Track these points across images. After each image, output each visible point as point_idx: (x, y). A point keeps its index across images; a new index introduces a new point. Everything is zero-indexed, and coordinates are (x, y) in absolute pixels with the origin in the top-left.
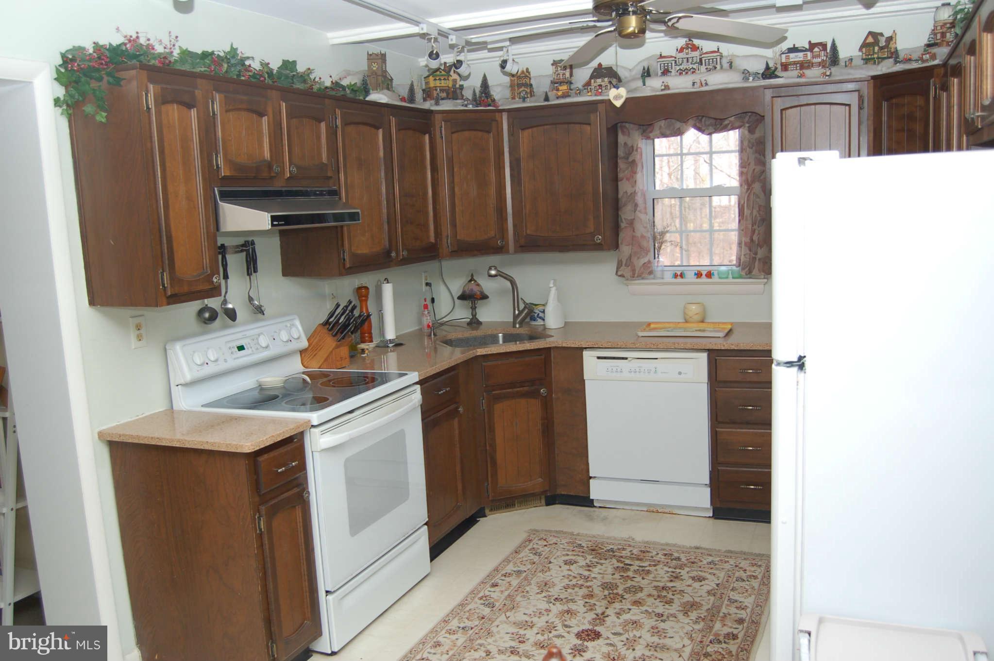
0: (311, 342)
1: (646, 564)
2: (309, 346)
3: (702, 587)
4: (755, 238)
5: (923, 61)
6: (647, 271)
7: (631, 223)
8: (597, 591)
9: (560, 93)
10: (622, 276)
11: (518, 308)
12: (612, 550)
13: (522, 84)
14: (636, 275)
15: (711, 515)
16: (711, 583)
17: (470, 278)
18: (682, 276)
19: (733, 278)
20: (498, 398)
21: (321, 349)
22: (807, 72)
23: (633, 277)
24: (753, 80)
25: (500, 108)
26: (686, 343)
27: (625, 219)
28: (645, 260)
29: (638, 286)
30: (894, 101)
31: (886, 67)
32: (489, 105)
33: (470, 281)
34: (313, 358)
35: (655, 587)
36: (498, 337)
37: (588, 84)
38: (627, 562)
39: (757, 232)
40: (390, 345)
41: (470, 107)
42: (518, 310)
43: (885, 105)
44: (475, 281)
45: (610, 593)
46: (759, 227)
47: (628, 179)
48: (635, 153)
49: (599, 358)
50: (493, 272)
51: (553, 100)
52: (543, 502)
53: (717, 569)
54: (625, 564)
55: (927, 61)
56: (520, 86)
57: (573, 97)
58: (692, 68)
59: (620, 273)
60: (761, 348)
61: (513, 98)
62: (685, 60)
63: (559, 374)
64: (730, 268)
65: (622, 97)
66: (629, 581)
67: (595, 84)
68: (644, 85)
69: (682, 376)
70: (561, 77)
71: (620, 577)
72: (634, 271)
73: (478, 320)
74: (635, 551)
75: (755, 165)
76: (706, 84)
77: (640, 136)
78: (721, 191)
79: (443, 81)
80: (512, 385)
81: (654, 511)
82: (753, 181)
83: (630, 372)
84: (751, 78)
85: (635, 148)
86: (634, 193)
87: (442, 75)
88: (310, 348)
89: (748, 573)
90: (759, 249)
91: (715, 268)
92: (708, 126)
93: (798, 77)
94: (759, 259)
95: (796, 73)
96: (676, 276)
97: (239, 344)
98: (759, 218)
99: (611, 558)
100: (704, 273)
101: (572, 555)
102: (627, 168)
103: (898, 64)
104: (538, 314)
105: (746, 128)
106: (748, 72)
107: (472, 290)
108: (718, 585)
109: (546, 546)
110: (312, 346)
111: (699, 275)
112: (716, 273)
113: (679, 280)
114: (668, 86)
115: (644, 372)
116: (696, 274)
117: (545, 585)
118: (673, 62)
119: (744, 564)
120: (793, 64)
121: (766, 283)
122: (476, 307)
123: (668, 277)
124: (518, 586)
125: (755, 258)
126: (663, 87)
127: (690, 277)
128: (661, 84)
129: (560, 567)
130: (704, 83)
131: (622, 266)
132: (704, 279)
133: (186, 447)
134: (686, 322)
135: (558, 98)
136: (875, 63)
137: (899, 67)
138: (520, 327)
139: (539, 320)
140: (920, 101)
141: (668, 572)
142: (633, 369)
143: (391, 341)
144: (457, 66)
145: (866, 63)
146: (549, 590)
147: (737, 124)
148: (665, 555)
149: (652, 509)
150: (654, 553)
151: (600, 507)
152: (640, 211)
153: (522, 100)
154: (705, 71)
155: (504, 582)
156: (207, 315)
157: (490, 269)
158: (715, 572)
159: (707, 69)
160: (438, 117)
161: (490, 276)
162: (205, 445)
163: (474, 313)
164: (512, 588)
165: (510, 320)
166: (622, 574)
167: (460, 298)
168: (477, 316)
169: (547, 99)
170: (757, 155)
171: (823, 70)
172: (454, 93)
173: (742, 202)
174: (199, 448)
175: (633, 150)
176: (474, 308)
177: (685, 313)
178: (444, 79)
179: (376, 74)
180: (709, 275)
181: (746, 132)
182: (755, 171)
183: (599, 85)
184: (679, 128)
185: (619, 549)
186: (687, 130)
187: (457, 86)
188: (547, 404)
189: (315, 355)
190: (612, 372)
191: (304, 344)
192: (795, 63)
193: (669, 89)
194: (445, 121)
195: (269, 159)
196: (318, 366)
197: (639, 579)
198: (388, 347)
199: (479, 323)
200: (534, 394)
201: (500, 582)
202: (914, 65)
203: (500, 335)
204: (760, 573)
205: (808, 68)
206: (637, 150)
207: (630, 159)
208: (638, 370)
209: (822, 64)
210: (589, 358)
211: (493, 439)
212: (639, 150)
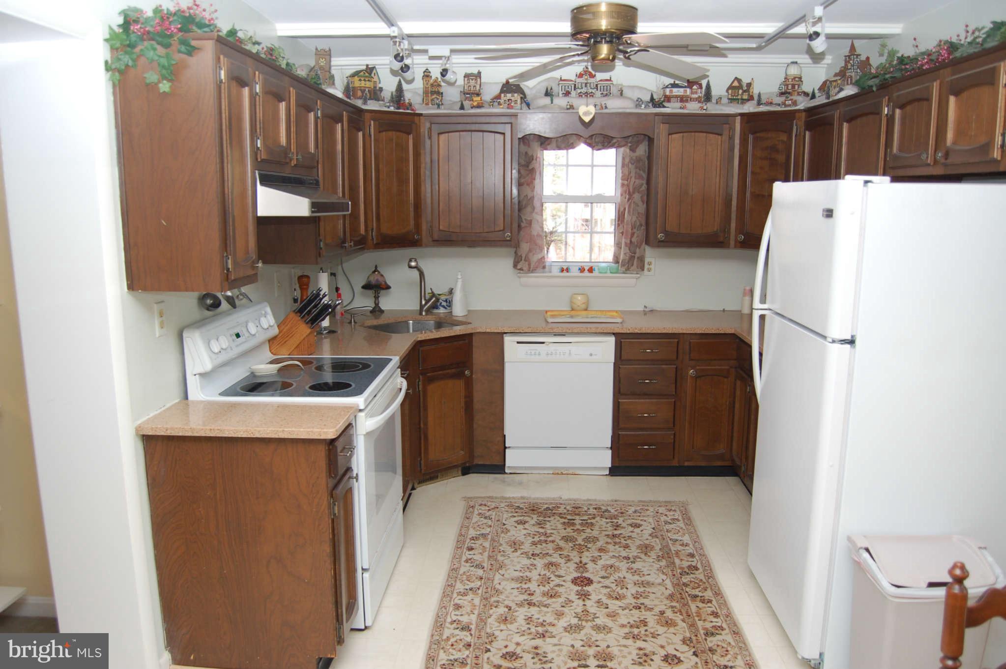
0: (281, 329)
1: (585, 518)
2: (280, 332)
3: (643, 532)
4: (634, 240)
5: (786, 106)
6: (542, 265)
7: (530, 223)
8: (562, 544)
9: (475, 104)
10: (521, 269)
11: (425, 297)
12: (548, 509)
13: (435, 91)
14: (531, 269)
15: (608, 473)
16: (647, 529)
17: (374, 269)
18: (567, 270)
19: (611, 273)
20: (431, 380)
21: (292, 336)
22: (688, 105)
23: (529, 270)
24: (645, 107)
25: (417, 112)
26: (597, 328)
27: (526, 219)
28: (540, 256)
29: (532, 279)
30: (758, 135)
31: (749, 108)
32: (408, 109)
33: (374, 272)
34: (283, 344)
35: (606, 535)
36: (408, 324)
37: (498, 97)
38: (569, 517)
39: (636, 235)
40: (325, 332)
41: (392, 109)
42: (425, 299)
43: (751, 137)
44: (379, 272)
45: (574, 545)
46: (638, 230)
47: (528, 185)
48: (534, 161)
49: (518, 343)
50: (413, 264)
51: (469, 110)
52: (460, 472)
53: (644, 516)
54: (569, 519)
55: (789, 105)
56: (433, 93)
57: (487, 108)
58: (592, 92)
59: (519, 267)
60: (659, 332)
61: (427, 104)
62: (584, 85)
63: (480, 357)
64: (608, 264)
65: (591, 113)
66: (582, 533)
67: (505, 98)
68: (552, 103)
69: (593, 357)
70: (472, 89)
71: (572, 531)
72: (529, 265)
73: (380, 309)
74: (568, 508)
75: (635, 179)
76: (606, 107)
77: (539, 148)
78: (600, 199)
79: (367, 82)
80: (442, 368)
81: (560, 473)
82: (634, 193)
83: (548, 354)
84: (643, 106)
85: (534, 158)
86: (533, 197)
87: (366, 77)
88: (280, 335)
89: (670, 517)
90: (638, 249)
91: (596, 264)
92: (597, 144)
93: (681, 108)
94: (638, 258)
95: (679, 105)
96: (562, 270)
97: (236, 331)
98: (638, 224)
99: (553, 516)
100: (587, 268)
101: (518, 516)
102: (528, 175)
103: (761, 106)
104: (441, 303)
105: (629, 147)
106: (641, 100)
107: (377, 280)
108: (653, 528)
109: (489, 510)
110: (281, 334)
111: (582, 270)
112: (596, 269)
113: (565, 274)
114: (573, 106)
115: (560, 355)
116: (580, 269)
117: (515, 545)
118: (573, 85)
119: (662, 510)
120: (675, 98)
121: (639, 277)
122: (379, 297)
123: (556, 271)
124: (491, 548)
125: (634, 257)
126: (568, 107)
127: (575, 272)
128: (567, 103)
129: (516, 527)
130: (604, 106)
131: (521, 260)
132: (586, 274)
133: (255, 436)
134: (573, 310)
135: (472, 108)
136: (738, 103)
137: (763, 109)
138: (426, 315)
139: (442, 308)
140: (784, 137)
141: (607, 523)
142: (550, 352)
143: (325, 328)
144: (405, 70)
145: (731, 102)
146: (521, 547)
147: (623, 143)
148: (596, 509)
149: (557, 472)
150: (586, 509)
151: (511, 473)
152: (537, 213)
153: (436, 106)
154: (600, 95)
155: (477, 545)
156: (209, 302)
157: (410, 261)
158: (645, 518)
159: (602, 94)
160: (367, 115)
161: (410, 267)
162: (280, 434)
163: (377, 302)
164: (488, 549)
165: (415, 308)
166: (572, 528)
167: (364, 287)
168: (380, 305)
169: (462, 108)
170: (638, 170)
171: (700, 105)
172: (375, 94)
173: (622, 209)
174: (273, 437)
175: (533, 159)
176: (377, 298)
177: (571, 302)
178: (369, 80)
179: (324, 69)
180: (591, 270)
181: (628, 150)
182: (636, 184)
183: (509, 100)
184: (572, 143)
185: (554, 507)
186: (578, 145)
187: (378, 88)
188: (469, 384)
189: (285, 342)
190: (531, 355)
191: (275, 331)
192: (677, 97)
193: (573, 109)
194: (374, 120)
195: (284, 145)
196: (288, 354)
197: (588, 530)
198: (322, 334)
199: (382, 311)
200: (459, 375)
201: (473, 545)
202: (778, 109)
203: (411, 322)
204: (679, 515)
205: (687, 101)
206: (536, 159)
207: (530, 167)
208: (554, 352)
209: (698, 100)
210: (509, 342)
211: (426, 417)
212: (538, 159)
